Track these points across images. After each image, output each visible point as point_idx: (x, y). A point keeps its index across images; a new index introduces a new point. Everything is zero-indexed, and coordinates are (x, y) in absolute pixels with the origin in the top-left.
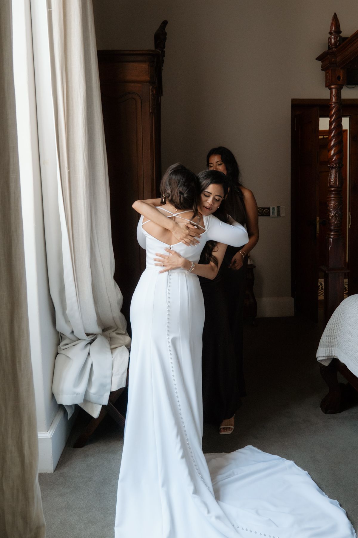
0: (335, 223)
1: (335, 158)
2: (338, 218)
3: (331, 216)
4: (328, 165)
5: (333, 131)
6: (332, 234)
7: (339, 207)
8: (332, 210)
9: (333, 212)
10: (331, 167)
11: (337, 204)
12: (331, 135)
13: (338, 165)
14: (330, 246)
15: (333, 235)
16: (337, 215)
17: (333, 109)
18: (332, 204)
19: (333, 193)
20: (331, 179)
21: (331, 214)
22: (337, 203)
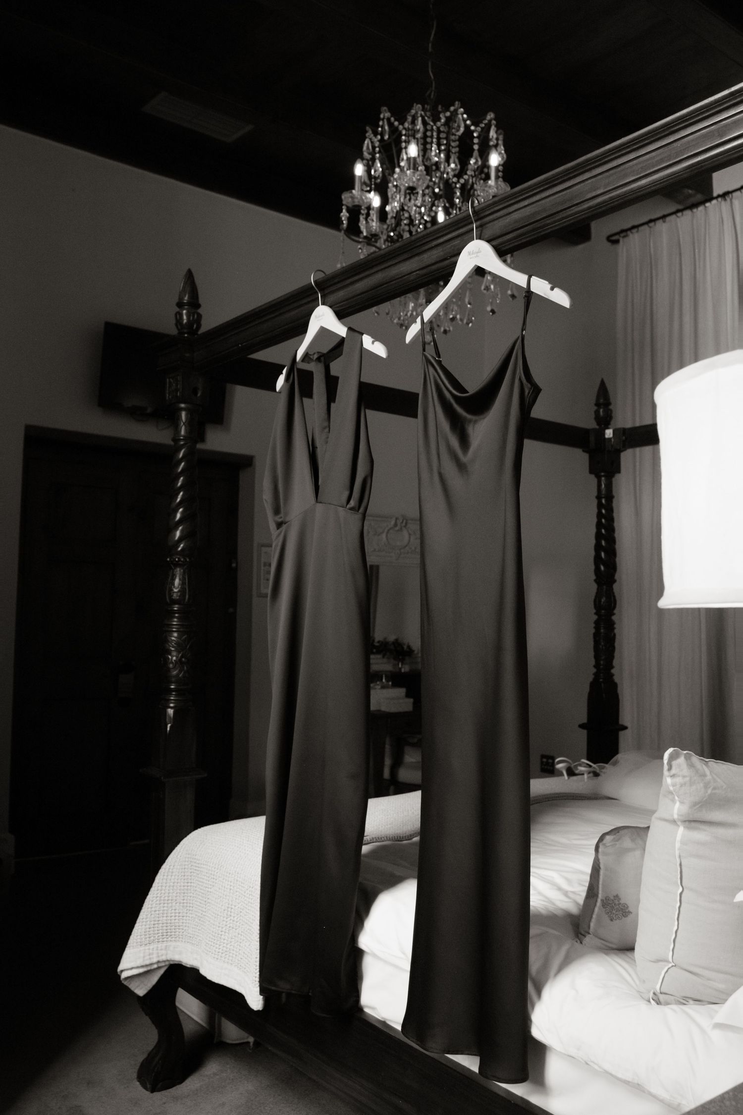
0: (180, 676)
1: (182, 545)
2: (187, 667)
3: (173, 663)
4: (168, 559)
5: (179, 493)
6: (172, 698)
7: (188, 644)
8: (173, 649)
9: (174, 654)
10: (175, 562)
11: (185, 638)
12: (176, 499)
13: (188, 560)
14: (169, 725)
15: (173, 701)
16: (183, 659)
17: (181, 450)
18: (174, 637)
19: (177, 615)
20: (174, 587)
21: (172, 659)
22: (186, 636)
